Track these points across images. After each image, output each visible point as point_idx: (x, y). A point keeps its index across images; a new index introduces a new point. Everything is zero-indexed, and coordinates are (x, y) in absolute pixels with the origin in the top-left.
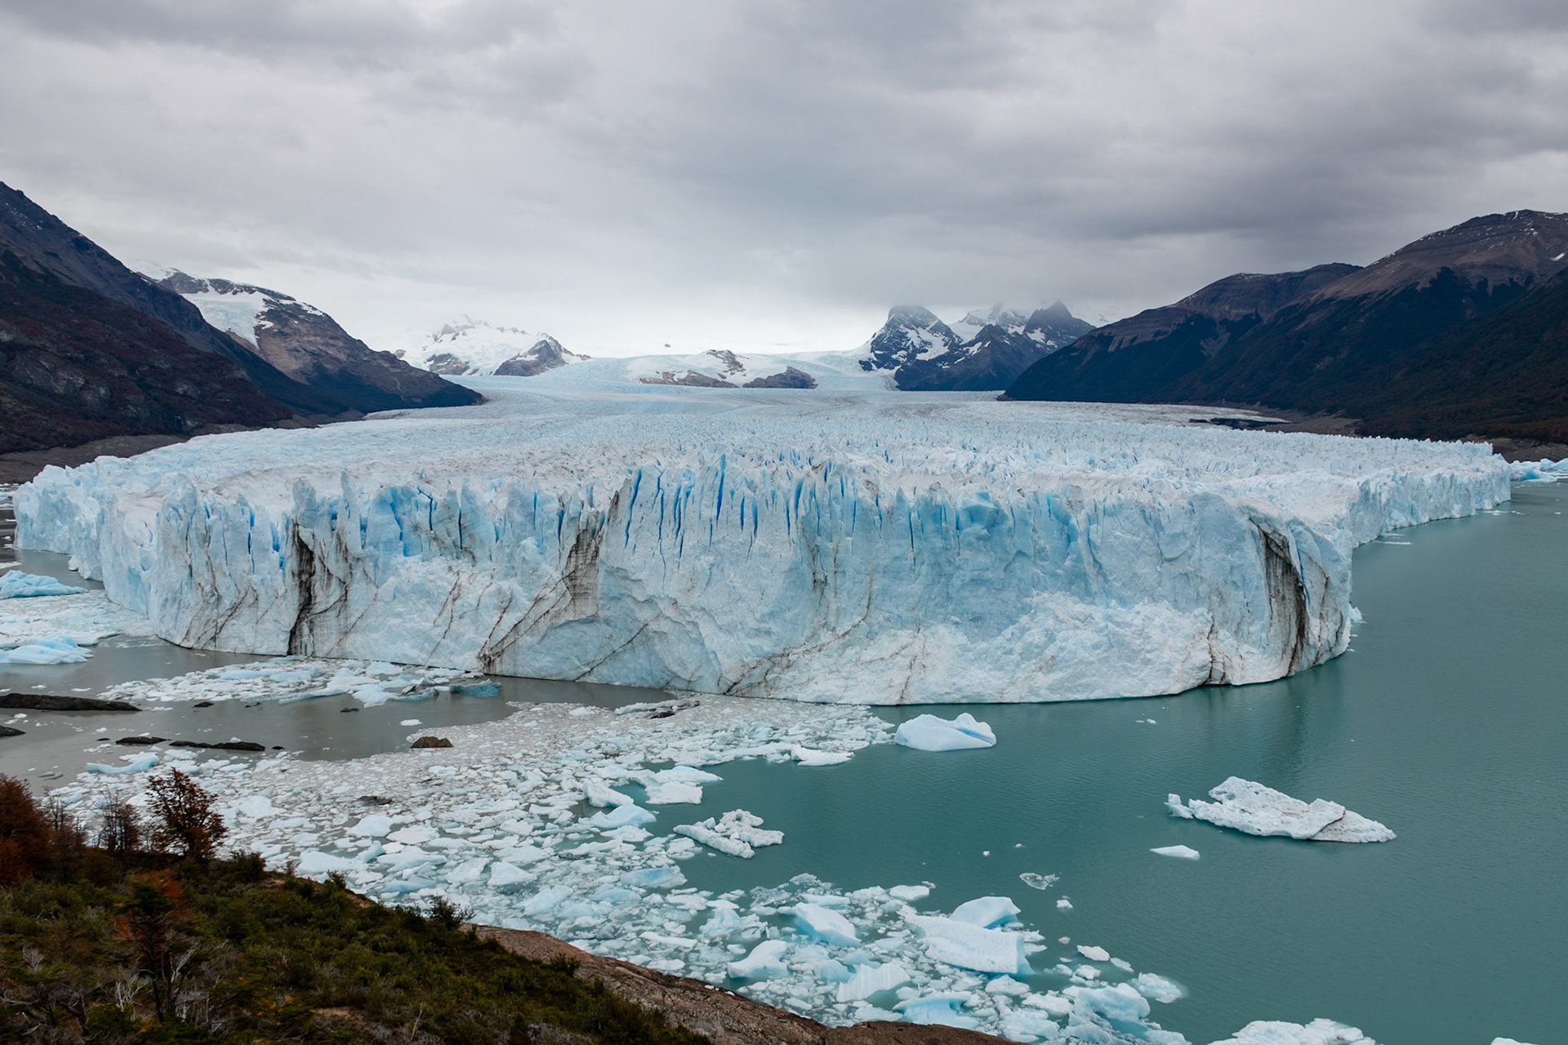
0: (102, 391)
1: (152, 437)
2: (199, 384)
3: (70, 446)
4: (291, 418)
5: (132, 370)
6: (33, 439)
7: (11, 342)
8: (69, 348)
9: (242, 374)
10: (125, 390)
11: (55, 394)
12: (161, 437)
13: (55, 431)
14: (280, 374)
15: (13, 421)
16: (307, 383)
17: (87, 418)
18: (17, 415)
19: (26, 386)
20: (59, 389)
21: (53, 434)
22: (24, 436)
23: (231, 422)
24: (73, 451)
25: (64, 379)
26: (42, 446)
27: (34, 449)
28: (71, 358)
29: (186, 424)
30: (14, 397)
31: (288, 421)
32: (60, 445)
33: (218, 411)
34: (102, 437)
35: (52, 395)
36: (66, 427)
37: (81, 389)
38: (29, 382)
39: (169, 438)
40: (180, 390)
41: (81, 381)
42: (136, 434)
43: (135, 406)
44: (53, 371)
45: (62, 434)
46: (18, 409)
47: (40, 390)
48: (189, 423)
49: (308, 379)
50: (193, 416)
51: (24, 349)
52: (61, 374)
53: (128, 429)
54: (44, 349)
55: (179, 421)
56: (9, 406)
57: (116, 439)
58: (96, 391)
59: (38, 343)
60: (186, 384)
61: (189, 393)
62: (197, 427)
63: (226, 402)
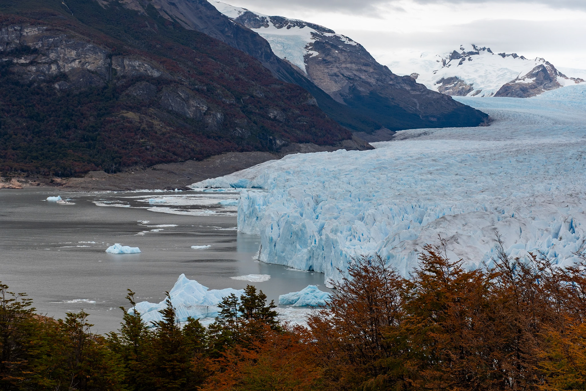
0: (219, 116)
1: (253, 154)
2: (284, 110)
3: (199, 160)
4: (351, 139)
5: (238, 99)
6: (174, 153)
7: (159, 77)
8: (197, 82)
9: (313, 101)
10: (235, 115)
11: (187, 118)
12: (259, 153)
13: (188, 147)
14: (328, 96)
15: (160, 139)
16: (344, 103)
17: (209, 137)
18: (164, 134)
19: (169, 112)
20: (190, 114)
21: (187, 149)
22: (168, 151)
23: (307, 141)
24: (200, 163)
25: (194, 106)
26: (180, 159)
27: (175, 161)
28: (198, 90)
29: (275, 143)
30: (161, 120)
31: (349, 140)
32: (192, 158)
33: (298, 132)
34: (219, 153)
35: (186, 119)
36: (195, 145)
37: (205, 114)
38: (170, 108)
39: (266, 154)
40: (271, 115)
41: (205, 108)
42: (242, 151)
43: (241, 128)
44: (186, 100)
45: (193, 150)
46: (164, 130)
47: (178, 115)
48: (278, 142)
49: (345, 100)
50: (281, 137)
51: (168, 83)
52: (192, 102)
53: (237, 146)
54: (180, 83)
55: (271, 140)
56: (158, 127)
57: (229, 154)
58: (215, 116)
59: (176, 78)
60: (276, 110)
61: (277, 118)
62: (284, 145)
63: (303, 125)
